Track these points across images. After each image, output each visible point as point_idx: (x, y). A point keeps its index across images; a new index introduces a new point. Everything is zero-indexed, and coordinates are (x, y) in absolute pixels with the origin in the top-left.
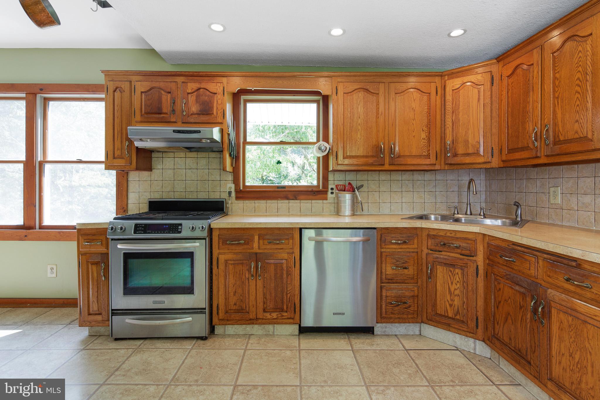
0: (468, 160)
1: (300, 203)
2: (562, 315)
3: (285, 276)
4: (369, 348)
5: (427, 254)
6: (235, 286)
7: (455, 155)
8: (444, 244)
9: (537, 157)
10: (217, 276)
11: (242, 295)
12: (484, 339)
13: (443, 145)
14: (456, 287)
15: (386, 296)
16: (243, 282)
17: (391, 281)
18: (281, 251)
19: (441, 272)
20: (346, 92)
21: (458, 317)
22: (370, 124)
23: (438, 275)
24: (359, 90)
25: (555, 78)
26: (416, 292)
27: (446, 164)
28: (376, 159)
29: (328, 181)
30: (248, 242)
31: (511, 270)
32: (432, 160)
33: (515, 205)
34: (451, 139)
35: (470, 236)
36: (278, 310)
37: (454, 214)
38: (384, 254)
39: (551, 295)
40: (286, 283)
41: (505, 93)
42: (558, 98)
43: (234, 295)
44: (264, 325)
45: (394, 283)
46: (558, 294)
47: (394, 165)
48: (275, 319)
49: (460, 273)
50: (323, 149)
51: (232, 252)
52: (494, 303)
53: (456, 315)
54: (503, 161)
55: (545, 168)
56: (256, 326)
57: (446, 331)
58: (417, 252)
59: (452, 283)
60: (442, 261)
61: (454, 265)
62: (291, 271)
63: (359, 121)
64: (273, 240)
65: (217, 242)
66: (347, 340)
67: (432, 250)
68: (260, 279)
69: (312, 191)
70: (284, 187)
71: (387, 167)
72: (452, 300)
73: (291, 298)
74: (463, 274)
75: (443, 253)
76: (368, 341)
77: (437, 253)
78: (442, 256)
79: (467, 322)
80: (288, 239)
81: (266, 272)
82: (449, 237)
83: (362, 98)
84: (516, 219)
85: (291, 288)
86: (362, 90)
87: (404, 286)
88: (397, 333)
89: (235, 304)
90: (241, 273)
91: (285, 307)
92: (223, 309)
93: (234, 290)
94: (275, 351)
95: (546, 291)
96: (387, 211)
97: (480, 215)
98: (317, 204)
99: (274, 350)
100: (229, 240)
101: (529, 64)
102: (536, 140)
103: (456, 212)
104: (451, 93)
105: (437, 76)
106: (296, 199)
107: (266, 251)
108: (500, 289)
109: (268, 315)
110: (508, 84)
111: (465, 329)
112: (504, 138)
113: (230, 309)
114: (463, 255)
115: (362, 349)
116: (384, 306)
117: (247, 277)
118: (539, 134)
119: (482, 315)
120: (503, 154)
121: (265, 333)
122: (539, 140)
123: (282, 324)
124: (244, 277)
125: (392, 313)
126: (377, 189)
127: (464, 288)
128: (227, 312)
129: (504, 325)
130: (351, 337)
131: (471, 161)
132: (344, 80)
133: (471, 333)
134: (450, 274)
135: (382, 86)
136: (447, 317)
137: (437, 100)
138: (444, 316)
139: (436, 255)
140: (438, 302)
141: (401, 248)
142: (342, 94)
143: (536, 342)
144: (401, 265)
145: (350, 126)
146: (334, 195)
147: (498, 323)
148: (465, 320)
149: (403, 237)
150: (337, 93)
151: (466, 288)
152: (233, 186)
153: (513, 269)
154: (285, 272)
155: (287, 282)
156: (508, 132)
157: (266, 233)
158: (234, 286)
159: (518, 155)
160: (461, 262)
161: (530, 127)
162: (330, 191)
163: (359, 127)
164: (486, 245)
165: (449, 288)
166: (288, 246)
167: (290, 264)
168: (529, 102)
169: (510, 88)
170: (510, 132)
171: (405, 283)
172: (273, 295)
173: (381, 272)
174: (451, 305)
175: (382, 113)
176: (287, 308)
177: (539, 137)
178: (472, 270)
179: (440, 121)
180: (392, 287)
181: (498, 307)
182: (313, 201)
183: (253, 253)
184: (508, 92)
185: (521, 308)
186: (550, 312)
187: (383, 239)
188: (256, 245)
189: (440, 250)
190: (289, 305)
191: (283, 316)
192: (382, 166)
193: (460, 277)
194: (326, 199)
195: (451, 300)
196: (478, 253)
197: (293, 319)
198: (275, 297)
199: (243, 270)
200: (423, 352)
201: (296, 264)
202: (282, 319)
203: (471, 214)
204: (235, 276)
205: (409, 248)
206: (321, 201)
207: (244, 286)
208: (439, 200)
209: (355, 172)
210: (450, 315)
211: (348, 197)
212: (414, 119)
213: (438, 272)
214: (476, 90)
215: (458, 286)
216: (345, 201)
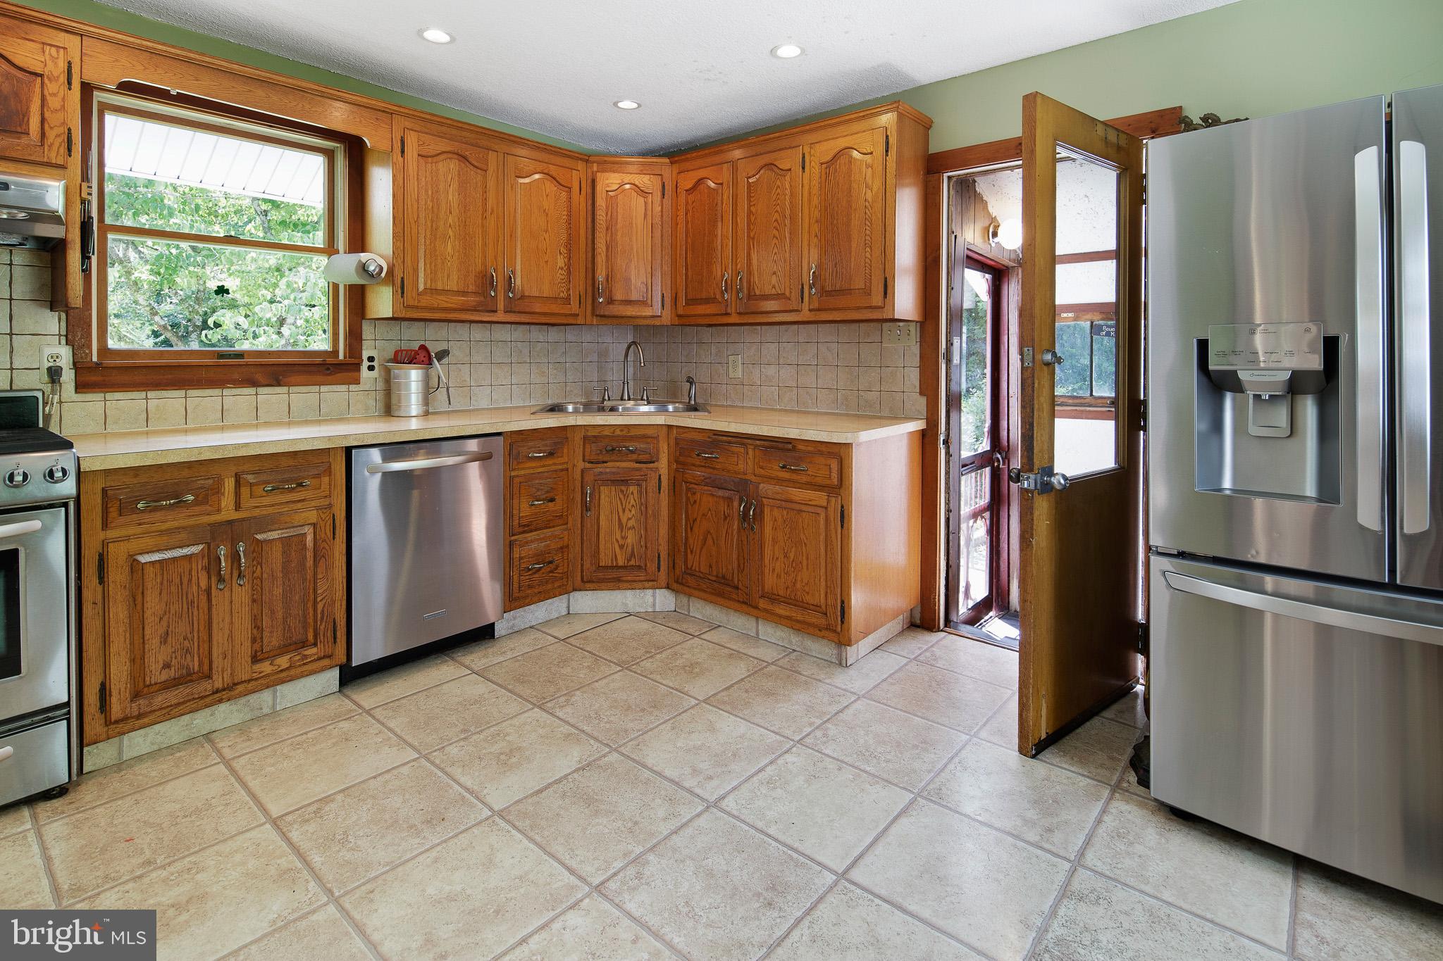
0: (630, 311)
1: (289, 393)
2: (776, 512)
3: (310, 562)
4: (501, 659)
5: (582, 471)
6: (165, 619)
7: (611, 301)
8: (613, 450)
9: (727, 314)
10: (100, 605)
11: (189, 635)
12: (668, 584)
13: (590, 282)
14: (630, 516)
15: (521, 558)
16: (192, 602)
17: (527, 528)
18: (299, 505)
19: (607, 496)
20: (423, 154)
21: (632, 563)
22: (471, 230)
23: (602, 502)
24: (450, 155)
25: (750, 213)
26: (566, 539)
27: (597, 316)
28: (482, 299)
29: (361, 340)
30: (208, 495)
31: (711, 470)
32: (574, 307)
33: (688, 381)
34: (604, 274)
35: (650, 432)
36: (292, 647)
37: (604, 400)
38: (517, 480)
39: (764, 490)
40: (312, 579)
41: (682, 213)
42: (753, 238)
43: (164, 640)
44: (248, 698)
45: (531, 531)
46: (771, 487)
47: (515, 312)
48: (287, 669)
49: (635, 492)
50: (374, 270)
51: (154, 529)
52: (686, 525)
53: (629, 560)
54: (679, 316)
55: (721, 328)
56: (223, 707)
57: (612, 592)
58: (567, 470)
59: (624, 510)
60: (609, 477)
61: (627, 480)
62: (328, 548)
63: (450, 220)
64: (280, 482)
65: (99, 509)
66: (451, 662)
67: (592, 463)
68: (242, 583)
69: (323, 364)
70: (240, 355)
71: (500, 316)
72: (624, 538)
73: (325, 610)
74: (640, 492)
75: (609, 464)
76: (490, 650)
77: (599, 465)
78: (608, 470)
79: (646, 566)
80: (318, 476)
81: (258, 563)
82: (619, 436)
83: (457, 173)
84: (689, 402)
85: (325, 588)
86: (456, 156)
87: (548, 532)
88: (533, 623)
89: (167, 666)
90: (185, 580)
91: (311, 637)
92: (123, 689)
93: (161, 631)
94: (309, 735)
95: (758, 487)
96: (484, 403)
97: (642, 399)
98: (334, 394)
99: (306, 733)
100: (142, 500)
101: (718, 182)
102: (726, 290)
103: (606, 398)
104: (604, 195)
105: (581, 159)
106: (279, 385)
107: (257, 512)
108: (695, 502)
109: (266, 667)
110: (687, 203)
111: (642, 578)
112: (681, 281)
113: (148, 683)
114: (640, 463)
115: (490, 664)
116: (516, 578)
117: (204, 588)
118: (729, 282)
119: (666, 548)
120: (678, 305)
121: (248, 717)
122: (729, 291)
123: (302, 677)
124: (195, 588)
125: (530, 587)
126: (466, 359)
127: (642, 514)
128: (136, 695)
129: (701, 551)
130: (455, 655)
131: (634, 313)
132: (417, 127)
133: (650, 582)
134: (621, 496)
135: (492, 156)
136: (618, 567)
137: (580, 201)
138: (612, 567)
139: (599, 468)
140: (602, 547)
141: (544, 466)
142: (416, 155)
143: (746, 556)
144: (544, 496)
145: (432, 226)
146: (375, 374)
147: (692, 552)
148: (642, 565)
149: (547, 446)
150: (403, 152)
151: (644, 514)
152: (64, 351)
153: (714, 468)
154: (310, 554)
155: (315, 574)
156: (686, 274)
157: (257, 468)
158: (161, 619)
159: (701, 309)
160: (637, 473)
161: (717, 270)
162: (366, 364)
163: (451, 233)
164: (672, 442)
165: (620, 520)
166: (319, 491)
167: (323, 530)
168: (716, 236)
169: (690, 208)
170: (690, 274)
171: (550, 528)
172: (280, 615)
173: (512, 516)
174: (621, 547)
175: (493, 210)
176: (315, 636)
177: (729, 287)
178: (653, 483)
179: (584, 239)
180: (530, 539)
181: (691, 529)
182: (323, 388)
183: (221, 524)
184: (686, 214)
185: (725, 518)
186: (762, 512)
187: (515, 452)
188: (227, 500)
189: (605, 459)
190: (322, 627)
191: (306, 657)
192: (492, 314)
193: (636, 499)
194: (357, 382)
195: (622, 538)
196: (660, 456)
197: (329, 657)
198: (285, 620)
199: (190, 571)
200: (588, 633)
201: (337, 529)
202: (304, 664)
203: (609, 400)
204: (164, 592)
205: (555, 464)
206: (344, 388)
207: (196, 613)
208: (570, 378)
209: (422, 323)
210: (621, 563)
211: (414, 375)
212: (546, 231)
213: (602, 497)
214: (641, 200)
215: (633, 512)
216: (408, 385)
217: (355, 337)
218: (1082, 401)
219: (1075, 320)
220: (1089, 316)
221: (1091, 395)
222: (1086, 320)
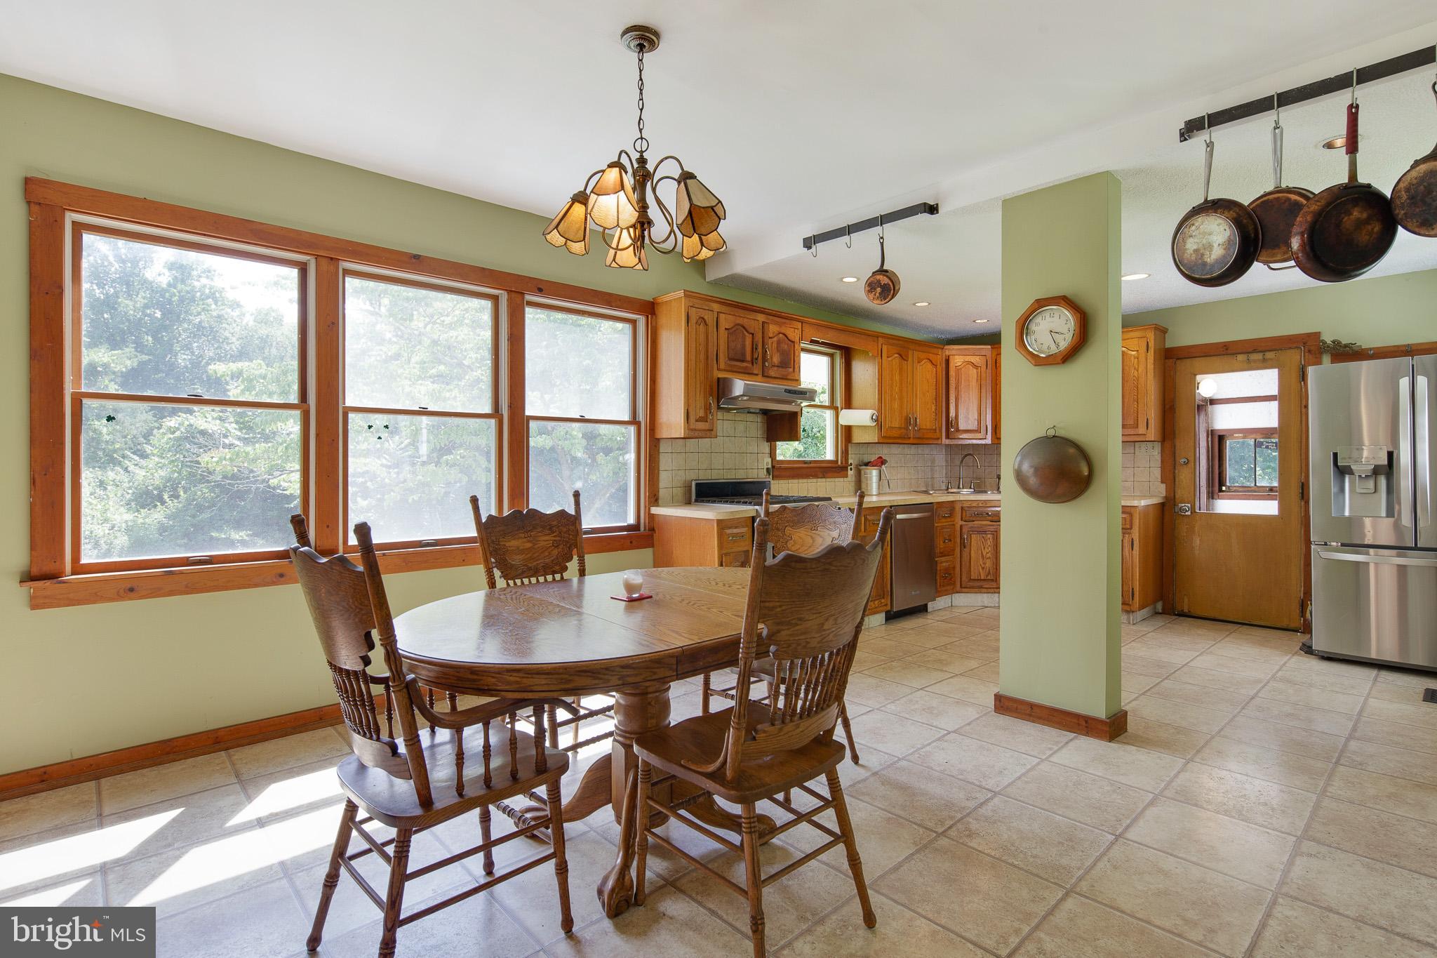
5: (961, 526)
7: (957, 430)
8: (979, 514)
13: (945, 419)
14: (988, 551)
15: (940, 570)
17: (942, 554)
19: (975, 540)
21: (989, 578)
22: (903, 394)
23: (972, 543)
24: (896, 355)
26: (954, 563)
27: (949, 439)
28: (905, 431)
29: (848, 456)
32: (938, 434)
34: (954, 415)
38: (938, 528)
45: (943, 557)
47: (915, 438)
49: (991, 538)
53: (987, 576)
54: (998, 438)
57: (976, 595)
58: (954, 525)
59: (984, 548)
60: (976, 529)
61: (986, 532)
63: (896, 390)
67: (966, 521)
69: (834, 467)
70: (810, 462)
71: (910, 440)
72: (985, 563)
74: (993, 538)
75: (975, 522)
78: (975, 525)
83: (899, 364)
86: (898, 355)
87: (949, 558)
88: (940, 608)
98: (839, 482)
104: (953, 371)
105: (940, 348)
111: (994, 586)
114: (992, 522)
116: (939, 580)
125: (943, 586)
134: (983, 540)
136: (981, 580)
138: (978, 580)
139: (971, 524)
140: (972, 569)
141: (947, 522)
142: (886, 357)
144: (948, 538)
145: (890, 394)
146: (853, 472)
148: (995, 579)
149: (948, 511)
150: (881, 356)
152: (770, 460)
160: (991, 528)
162: (849, 467)
163: (897, 397)
165: (982, 553)
171: (950, 555)
173: (937, 547)
174: (983, 568)
175: (910, 382)
180: (943, 560)
182: (835, 479)
189: (973, 519)
190: (885, 590)
192: (907, 439)
193: (991, 542)
194: (847, 477)
195: (983, 563)
205: (951, 521)
206: (842, 479)
210: (982, 578)
211: (874, 473)
212: (928, 392)
213: (973, 540)
214: (975, 370)
215: (990, 549)
216: (871, 478)
217: (846, 453)
218: (1249, 489)
219: (1244, 438)
220: (1254, 436)
221: (1255, 485)
222: (1252, 438)
